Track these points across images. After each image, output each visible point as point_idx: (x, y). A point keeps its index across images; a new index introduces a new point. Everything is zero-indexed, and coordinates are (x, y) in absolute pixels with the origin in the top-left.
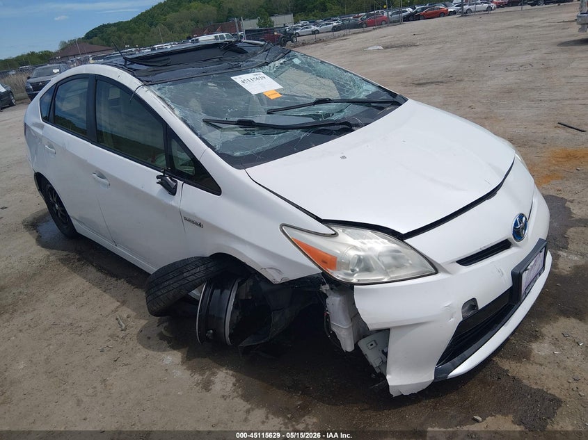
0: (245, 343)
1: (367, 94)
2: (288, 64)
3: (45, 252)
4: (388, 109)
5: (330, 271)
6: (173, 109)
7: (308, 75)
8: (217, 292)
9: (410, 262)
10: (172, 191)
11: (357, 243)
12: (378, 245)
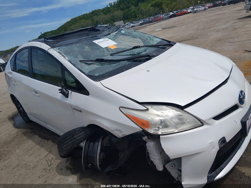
0: (107, 169)
1: (157, 42)
2: (119, 33)
3: (17, 130)
4: (168, 48)
5: (146, 129)
6: (65, 57)
7: (129, 37)
8: (92, 144)
9: (188, 120)
10: (67, 96)
11: (159, 113)
12: (170, 113)
